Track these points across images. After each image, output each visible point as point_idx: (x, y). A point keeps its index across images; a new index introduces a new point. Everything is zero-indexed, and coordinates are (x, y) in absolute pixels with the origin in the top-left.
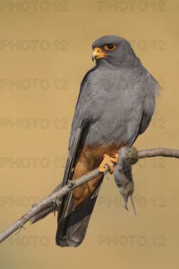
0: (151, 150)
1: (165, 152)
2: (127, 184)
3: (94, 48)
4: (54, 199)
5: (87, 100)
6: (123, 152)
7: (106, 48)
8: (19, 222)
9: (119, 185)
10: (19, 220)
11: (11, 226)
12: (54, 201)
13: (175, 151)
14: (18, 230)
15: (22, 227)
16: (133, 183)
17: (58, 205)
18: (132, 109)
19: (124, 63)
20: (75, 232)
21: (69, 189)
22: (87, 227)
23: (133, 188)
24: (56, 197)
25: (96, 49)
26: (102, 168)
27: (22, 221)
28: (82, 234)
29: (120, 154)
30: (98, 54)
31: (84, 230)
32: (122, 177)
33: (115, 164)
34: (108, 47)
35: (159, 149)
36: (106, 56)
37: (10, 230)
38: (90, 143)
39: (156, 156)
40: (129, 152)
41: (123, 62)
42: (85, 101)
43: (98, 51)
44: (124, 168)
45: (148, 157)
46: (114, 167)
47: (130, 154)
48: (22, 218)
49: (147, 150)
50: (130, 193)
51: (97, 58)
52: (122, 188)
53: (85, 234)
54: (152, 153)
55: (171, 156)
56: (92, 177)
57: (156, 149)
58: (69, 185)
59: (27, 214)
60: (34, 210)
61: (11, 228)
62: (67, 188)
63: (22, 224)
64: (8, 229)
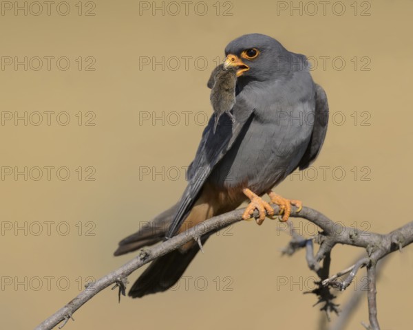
3: (227, 53)
4: (118, 276)
7: (244, 55)
8: (66, 309)
10: (66, 307)
11: (54, 315)
12: (119, 279)
14: (63, 322)
15: (69, 317)
21: (142, 262)
24: (123, 274)
25: (231, 56)
27: (70, 308)
34: (247, 54)
37: (51, 322)
43: (233, 60)
48: (70, 303)
58: (142, 256)
59: (77, 298)
60: (89, 292)
61: (54, 319)
62: (139, 260)
63: (70, 313)
64: (49, 320)
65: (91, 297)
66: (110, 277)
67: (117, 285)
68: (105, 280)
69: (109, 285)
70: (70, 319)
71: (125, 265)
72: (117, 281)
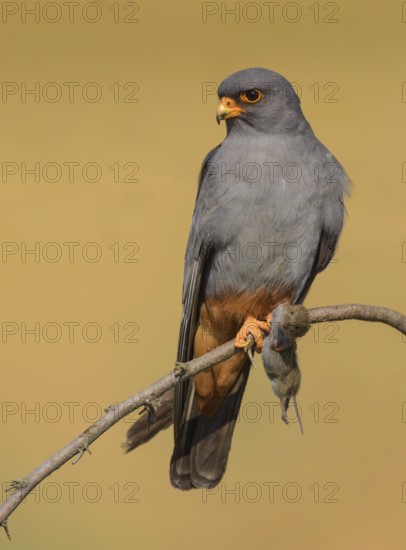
0: (337, 307)
1: (362, 311)
2: (286, 374)
4: (147, 398)
5: (207, 205)
6: (281, 313)
7: (244, 98)
8: (80, 440)
9: (272, 376)
10: (80, 436)
11: (65, 447)
12: (147, 401)
13: (383, 311)
14: (77, 457)
15: (85, 450)
16: (299, 371)
17: (155, 409)
18: (296, 221)
19: (277, 127)
20: (206, 461)
21: (177, 379)
22: (229, 449)
23: (299, 381)
24: (152, 395)
26: (240, 341)
27: (86, 438)
28: (219, 463)
29: (274, 316)
30: (228, 110)
31: (224, 456)
32: (277, 360)
33: (266, 333)
34: (247, 97)
35: (352, 305)
36: (243, 113)
37: (62, 455)
38: (217, 290)
39: (345, 318)
40: (292, 313)
41: (275, 123)
42: (203, 208)
43: (228, 104)
44: (280, 344)
45: (330, 320)
46: (263, 338)
47: (293, 318)
48: (86, 432)
49: (328, 307)
50: (293, 391)
51: (227, 117)
52: (277, 380)
53: (225, 463)
54: (338, 313)
55: (374, 319)
56: (221, 356)
57: (345, 306)
58: (178, 372)
59: (95, 426)
60: (110, 417)
61: (65, 452)
62: (173, 377)
63: (86, 444)
64: (59, 453)
65: (113, 424)
66: (137, 399)
67: (145, 409)
68: (130, 403)
69: (135, 409)
70: (86, 452)
71: (156, 383)
72: (145, 404)
